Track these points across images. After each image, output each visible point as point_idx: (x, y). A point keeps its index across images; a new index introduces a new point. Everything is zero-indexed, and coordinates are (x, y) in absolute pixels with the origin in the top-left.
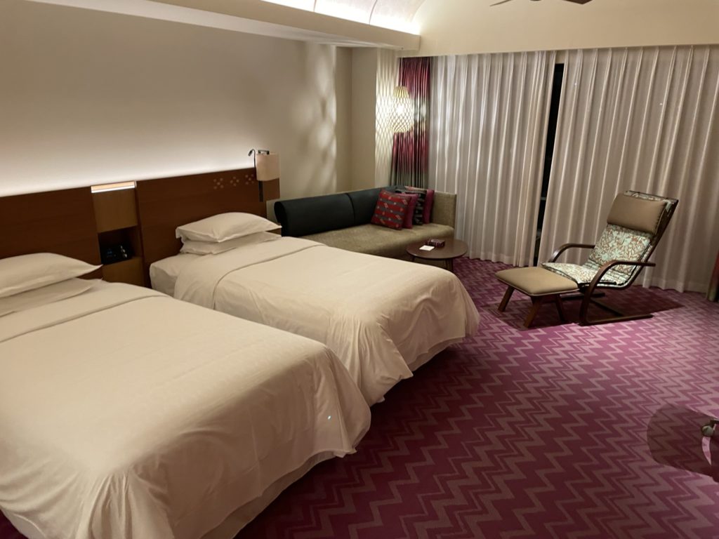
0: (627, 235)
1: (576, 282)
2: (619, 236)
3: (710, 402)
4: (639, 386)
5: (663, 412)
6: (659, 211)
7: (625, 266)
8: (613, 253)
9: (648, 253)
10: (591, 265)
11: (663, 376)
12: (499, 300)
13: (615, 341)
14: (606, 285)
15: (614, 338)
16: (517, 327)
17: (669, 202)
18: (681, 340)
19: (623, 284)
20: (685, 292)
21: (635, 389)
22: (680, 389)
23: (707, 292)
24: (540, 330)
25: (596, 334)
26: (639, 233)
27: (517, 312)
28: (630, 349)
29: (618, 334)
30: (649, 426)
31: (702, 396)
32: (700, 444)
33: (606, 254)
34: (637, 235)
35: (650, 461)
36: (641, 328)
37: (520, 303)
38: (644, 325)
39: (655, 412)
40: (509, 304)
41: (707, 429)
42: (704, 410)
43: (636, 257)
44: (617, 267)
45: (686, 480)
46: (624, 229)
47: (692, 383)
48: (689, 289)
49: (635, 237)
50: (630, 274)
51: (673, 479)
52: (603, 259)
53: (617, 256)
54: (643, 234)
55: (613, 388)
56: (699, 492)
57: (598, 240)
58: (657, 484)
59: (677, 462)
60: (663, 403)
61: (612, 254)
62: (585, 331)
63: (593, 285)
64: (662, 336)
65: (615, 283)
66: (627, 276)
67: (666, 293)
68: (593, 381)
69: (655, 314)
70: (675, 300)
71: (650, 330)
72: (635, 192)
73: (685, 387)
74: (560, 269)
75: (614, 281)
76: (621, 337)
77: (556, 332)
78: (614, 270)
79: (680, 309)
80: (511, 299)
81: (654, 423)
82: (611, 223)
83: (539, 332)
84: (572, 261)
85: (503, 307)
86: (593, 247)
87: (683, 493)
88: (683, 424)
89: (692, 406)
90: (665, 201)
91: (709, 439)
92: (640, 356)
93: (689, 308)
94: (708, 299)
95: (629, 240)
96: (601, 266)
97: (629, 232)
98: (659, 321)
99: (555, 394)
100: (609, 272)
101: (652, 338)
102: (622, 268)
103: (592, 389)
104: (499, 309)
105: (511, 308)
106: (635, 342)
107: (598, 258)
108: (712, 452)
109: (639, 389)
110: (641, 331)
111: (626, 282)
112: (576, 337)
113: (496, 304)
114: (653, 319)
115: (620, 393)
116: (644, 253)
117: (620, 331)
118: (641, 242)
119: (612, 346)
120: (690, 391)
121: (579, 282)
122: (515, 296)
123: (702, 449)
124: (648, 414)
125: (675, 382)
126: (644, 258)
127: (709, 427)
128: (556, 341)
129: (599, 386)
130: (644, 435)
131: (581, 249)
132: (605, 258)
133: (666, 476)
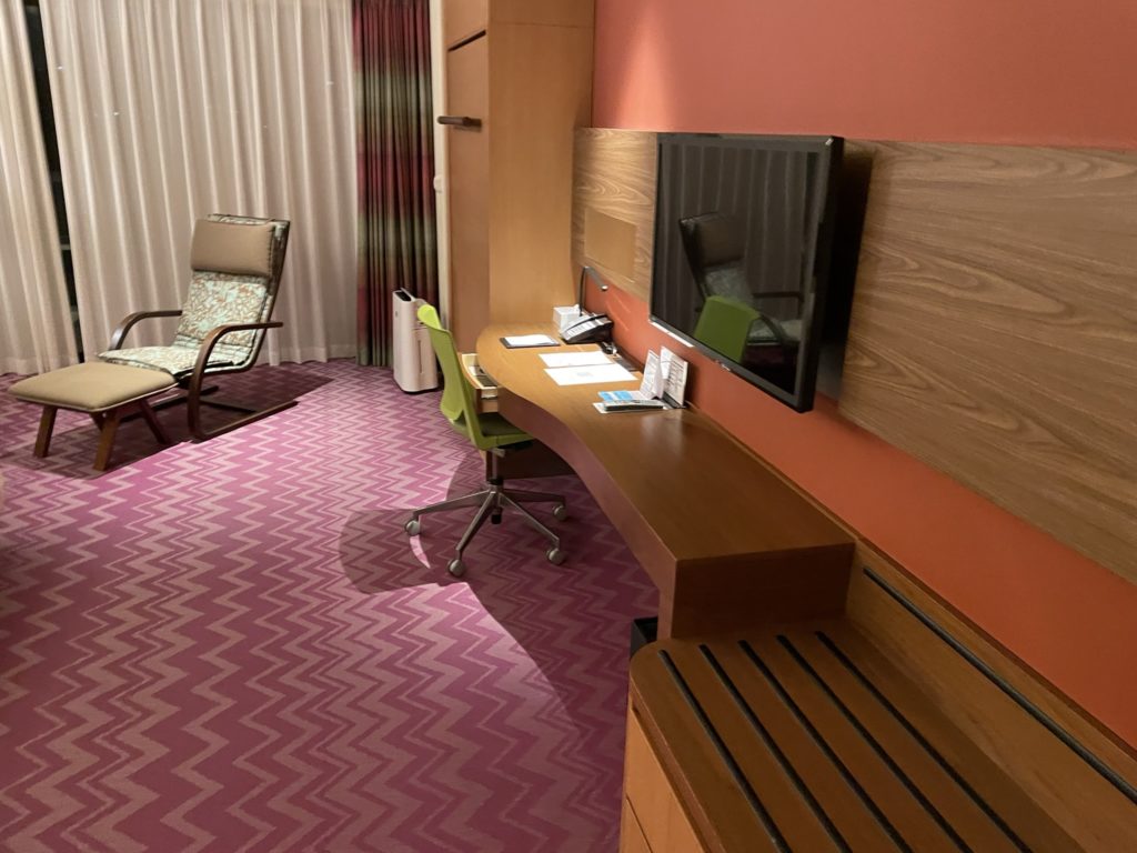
0: (229, 285)
1: (169, 373)
2: (216, 289)
3: (404, 491)
4: (310, 503)
5: (354, 525)
6: (268, 241)
7: (240, 334)
8: (215, 316)
9: (267, 307)
10: (183, 343)
11: (336, 478)
12: (31, 439)
13: (256, 452)
14: (219, 369)
15: (253, 446)
16: (84, 475)
17: (279, 226)
18: (344, 424)
19: (243, 363)
20: (329, 360)
21: (306, 508)
22: (364, 487)
23: (356, 355)
24: (126, 468)
25: (223, 448)
26: (247, 279)
27: (72, 450)
28: (282, 456)
29: (258, 440)
30: (341, 552)
31: (392, 488)
32: (410, 548)
33: (204, 321)
34: (245, 282)
35: (358, 597)
36: (287, 423)
37: (74, 435)
38: (289, 417)
39: (341, 529)
40: (52, 441)
41: (412, 526)
42: (401, 504)
43: (252, 316)
44: (228, 337)
45: (407, 600)
46: (222, 276)
47: (375, 476)
48: (334, 356)
49: (243, 285)
50: (250, 345)
51: (392, 607)
52: (204, 329)
53: (222, 320)
54: (254, 279)
55: (275, 518)
56: (427, 609)
57: (184, 300)
58: (375, 622)
59: (388, 583)
60: (349, 514)
61: (215, 319)
62: (206, 449)
63: (198, 372)
64: (319, 425)
65: (231, 364)
66: (246, 349)
67: (304, 368)
68: (241, 518)
69: (299, 399)
70: (319, 375)
71: (299, 422)
72: (222, 216)
73: (369, 483)
74: (134, 357)
75: (229, 360)
76: (262, 443)
77: (157, 464)
78: (224, 343)
79: (330, 385)
80: (55, 433)
81: (345, 544)
82: (198, 269)
83: (126, 472)
84: (148, 341)
85: (43, 449)
86: (179, 313)
87: (410, 618)
88: (382, 531)
89: (384, 505)
90: (272, 224)
91: (418, 536)
92: (298, 461)
93: (342, 381)
94: (360, 364)
95: (235, 292)
96: (201, 341)
97: (231, 280)
98: (309, 407)
99: (188, 560)
100: (217, 347)
101: (307, 432)
102: (235, 336)
103: (242, 532)
104: (35, 454)
105: (59, 446)
106: (284, 444)
107: (194, 330)
108: (426, 552)
109: (311, 506)
110: (288, 427)
111: (248, 358)
112: (193, 462)
113: (27, 448)
114: (299, 407)
115: (286, 522)
116: (263, 309)
117: (259, 435)
118: (253, 292)
119: (254, 458)
120: (376, 486)
121: (174, 373)
122: (63, 423)
123: (413, 554)
124: (334, 536)
125: (354, 481)
126: (264, 317)
127: (415, 522)
128: (161, 477)
129: (253, 522)
130: (338, 566)
131: (158, 319)
132: (206, 326)
133: (381, 608)
